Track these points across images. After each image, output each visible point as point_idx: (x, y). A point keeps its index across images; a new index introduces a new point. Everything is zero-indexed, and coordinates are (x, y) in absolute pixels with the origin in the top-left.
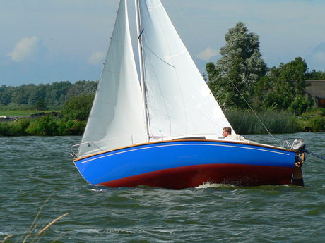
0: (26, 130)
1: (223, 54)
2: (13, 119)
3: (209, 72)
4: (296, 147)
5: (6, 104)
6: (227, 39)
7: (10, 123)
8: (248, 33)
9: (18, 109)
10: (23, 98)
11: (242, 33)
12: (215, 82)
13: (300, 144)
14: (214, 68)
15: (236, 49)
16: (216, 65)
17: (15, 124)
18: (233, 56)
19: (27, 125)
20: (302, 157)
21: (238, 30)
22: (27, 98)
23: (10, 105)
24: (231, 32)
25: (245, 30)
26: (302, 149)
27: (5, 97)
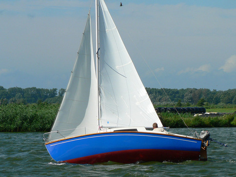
0: (232, 123)
2: (222, 115)
4: (203, 136)
5: (217, 104)
7: (220, 118)
9: (225, 108)
10: (229, 99)
13: (205, 134)
17: (224, 118)
19: (232, 119)
20: (206, 144)
22: (232, 99)
23: (220, 104)
26: (207, 138)
27: (216, 99)
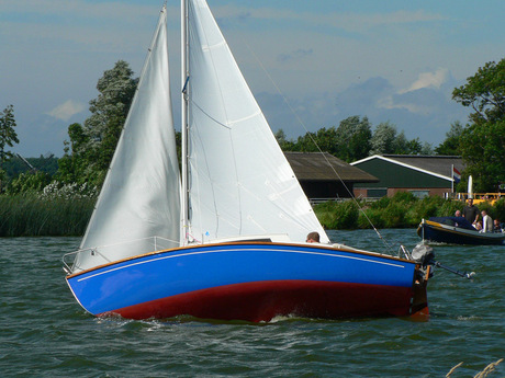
1: (93, 110)
3: (73, 138)
4: (417, 256)
6: (101, 87)
8: (133, 77)
11: (126, 79)
12: (83, 153)
13: (424, 251)
14: (82, 131)
15: (115, 104)
16: (84, 128)
18: (110, 113)
20: (426, 272)
21: (118, 73)
24: (108, 76)
25: (129, 73)
26: (427, 260)
